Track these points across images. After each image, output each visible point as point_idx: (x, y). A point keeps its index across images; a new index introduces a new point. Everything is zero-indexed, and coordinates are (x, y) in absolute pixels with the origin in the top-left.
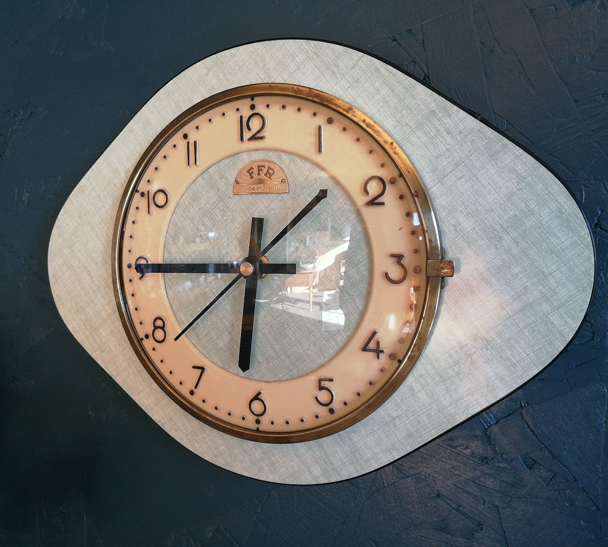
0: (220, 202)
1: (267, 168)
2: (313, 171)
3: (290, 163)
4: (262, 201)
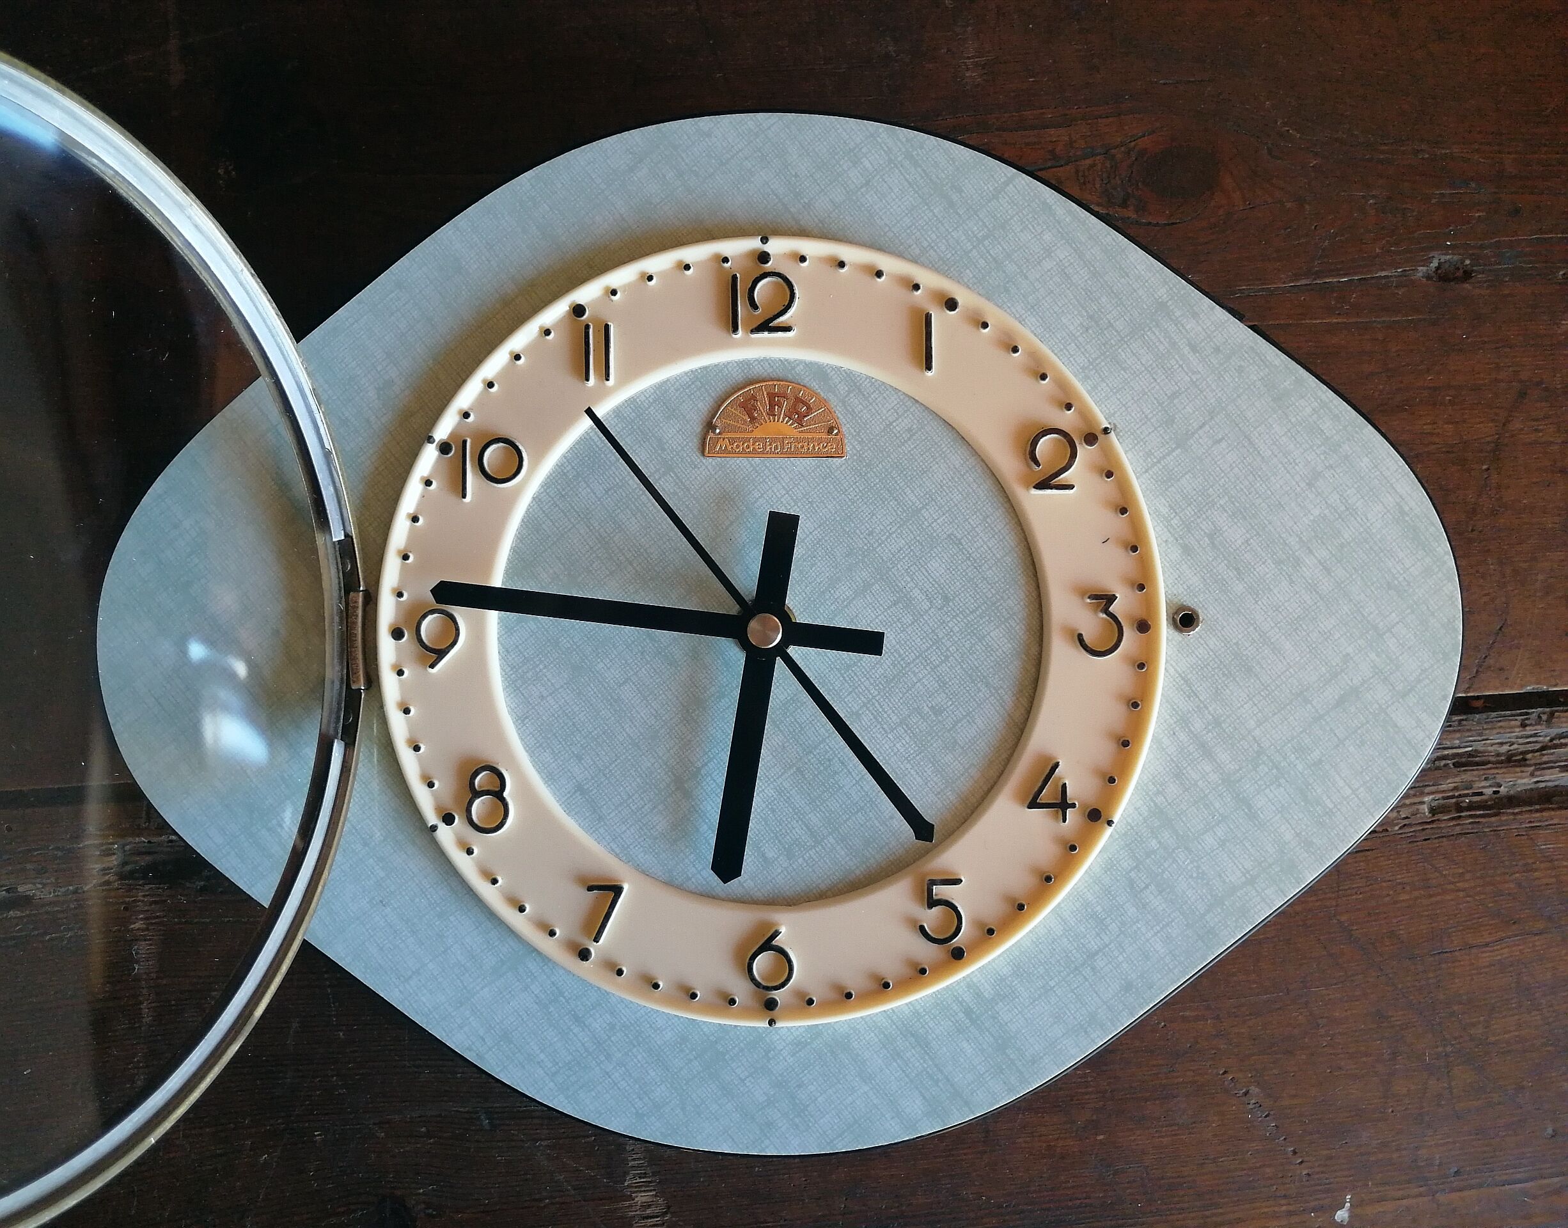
1: (792, 401)
2: (905, 412)
3: (849, 392)
4: (778, 476)
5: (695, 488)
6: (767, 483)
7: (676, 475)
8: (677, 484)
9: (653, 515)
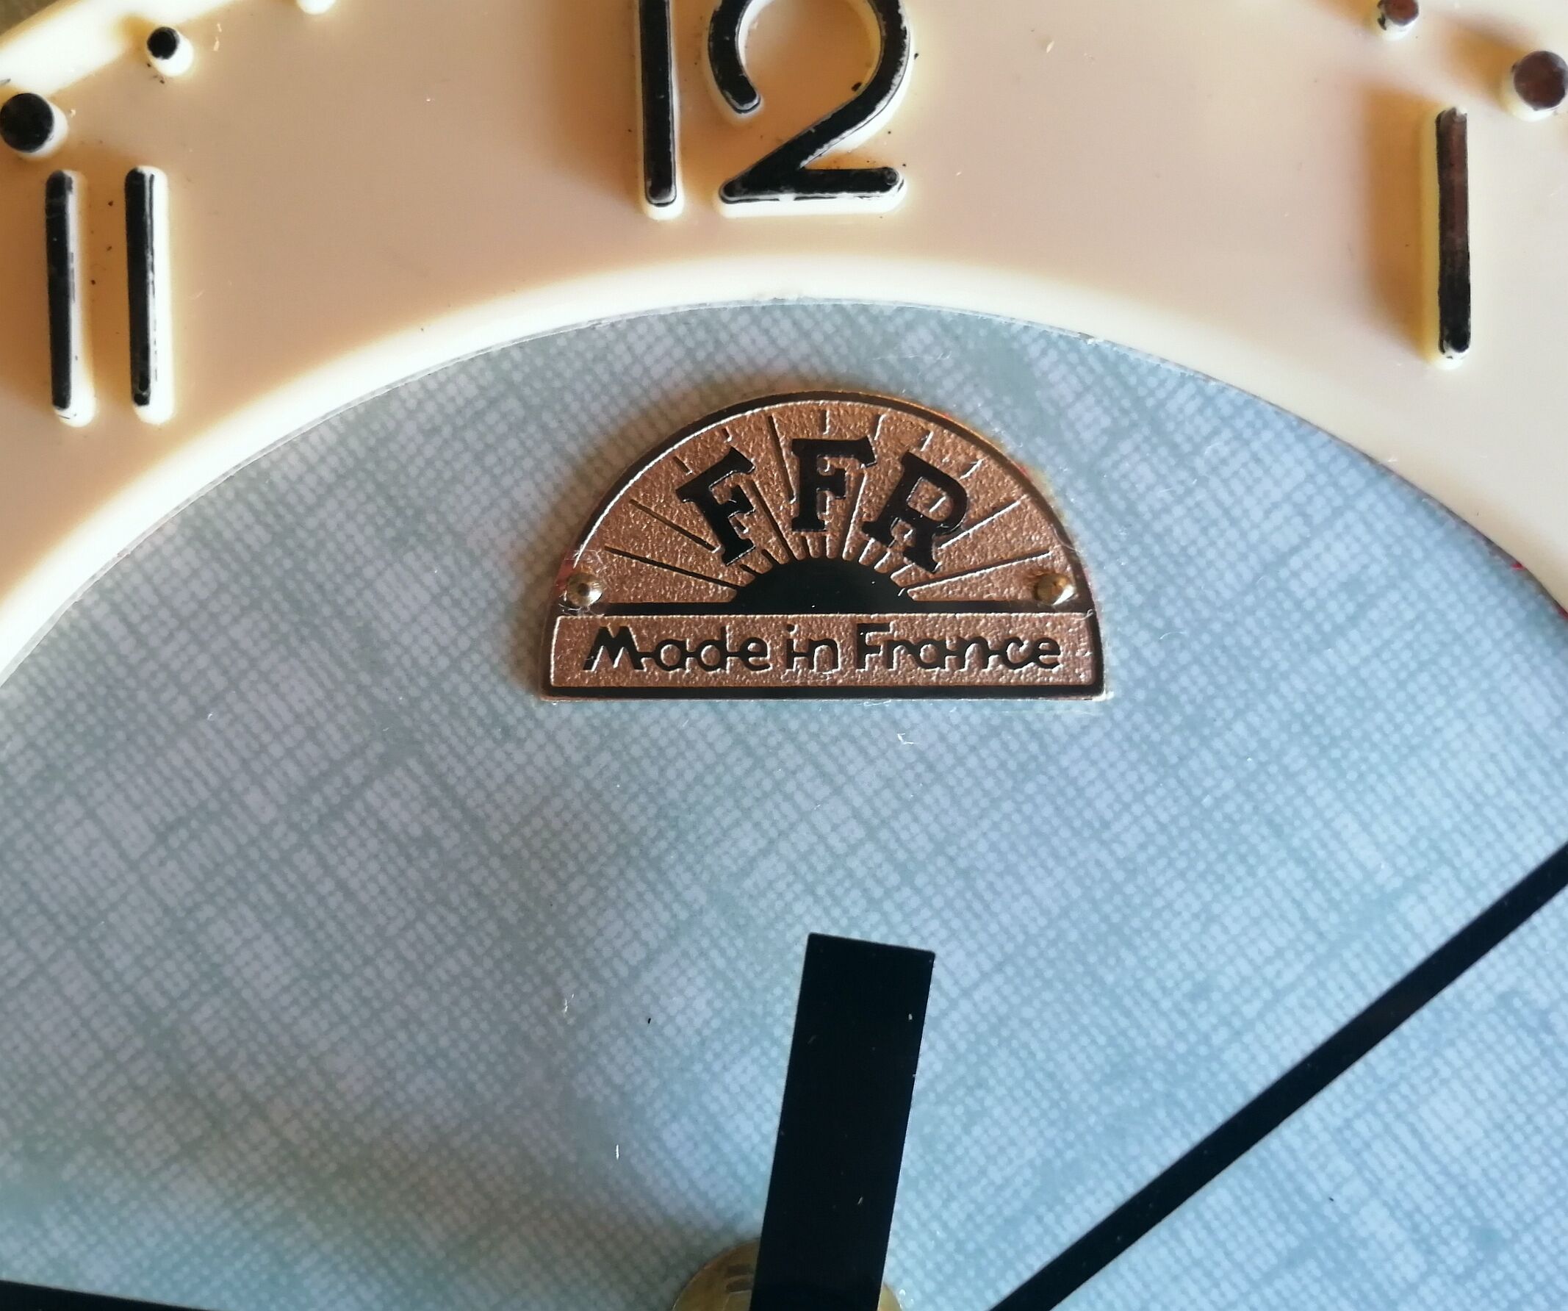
0: (386, 763)
1: (890, 468)
2: (1337, 513)
3: (1115, 435)
4: (830, 767)
5: (506, 818)
6: (788, 798)
7: (430, 767)
8: (433, 802)
9: (342, 926)
